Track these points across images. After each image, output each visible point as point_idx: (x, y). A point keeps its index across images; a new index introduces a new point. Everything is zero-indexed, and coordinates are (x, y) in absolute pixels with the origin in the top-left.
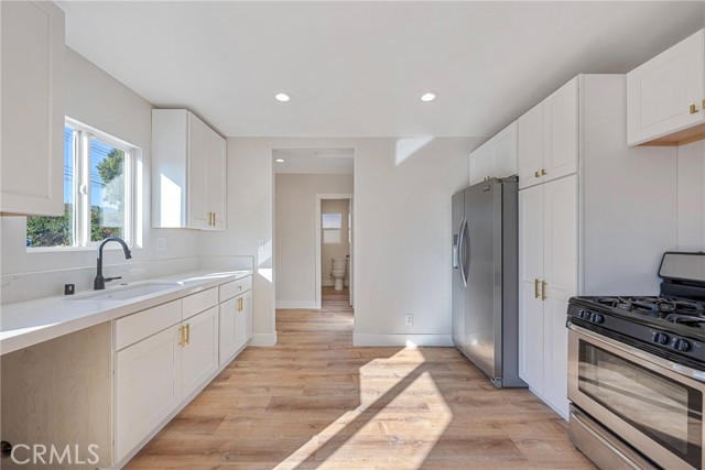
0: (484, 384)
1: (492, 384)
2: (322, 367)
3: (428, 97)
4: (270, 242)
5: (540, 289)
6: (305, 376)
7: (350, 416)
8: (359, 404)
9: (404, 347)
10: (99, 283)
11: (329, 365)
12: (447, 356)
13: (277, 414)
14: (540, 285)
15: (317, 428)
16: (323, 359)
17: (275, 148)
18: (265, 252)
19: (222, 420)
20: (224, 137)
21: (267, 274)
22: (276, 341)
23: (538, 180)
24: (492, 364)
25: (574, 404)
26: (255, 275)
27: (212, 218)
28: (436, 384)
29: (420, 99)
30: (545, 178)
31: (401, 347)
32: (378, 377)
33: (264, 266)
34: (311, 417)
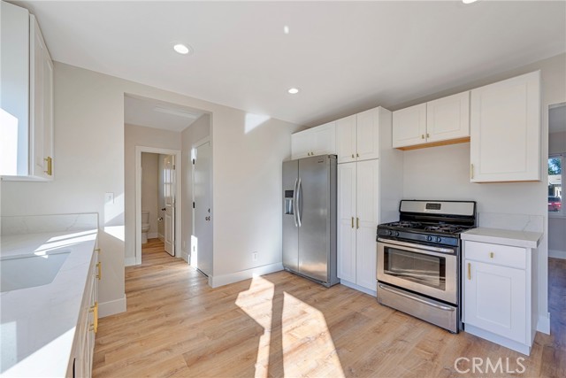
0: (319, 287)
1: (324, 286)
3: (293, 91)
4: (121, 196)
5: (355, 223)
6: (196, 325)
7: (265, 340)
8: (264, 329)
9: (252, 278)
12: (284, 278)
14: (355, 220)
17: (127, 92)
23: (353, 159)
24: (326, 275)
25: (380, 281)
26: (101, 234)
28: (295, 296)
29: (287, 91)
30: (358, 159)
31: (250, 280)
32: (256, 304)
33: (114, 223)
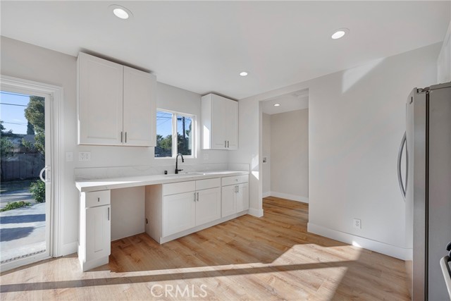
2: (273, 236)
4: (258, 156)
6: (259, 237)
7: (259, 265)
8: (270, 262)
9: (351, 245)
10: (177, 172)
11: (280, 236)
13: (229, 248)
15: (238, 261)
16: (278, 232)
17: (261, 100)
18: (255, 162)
19: (207, 240)
20: (236, 100)
21: (256, 174)
22: (263, 215)
26: (250, 174)
27: (227, 143)
32: (303, 255)
33: (255, 170)
34: (241, 256)
